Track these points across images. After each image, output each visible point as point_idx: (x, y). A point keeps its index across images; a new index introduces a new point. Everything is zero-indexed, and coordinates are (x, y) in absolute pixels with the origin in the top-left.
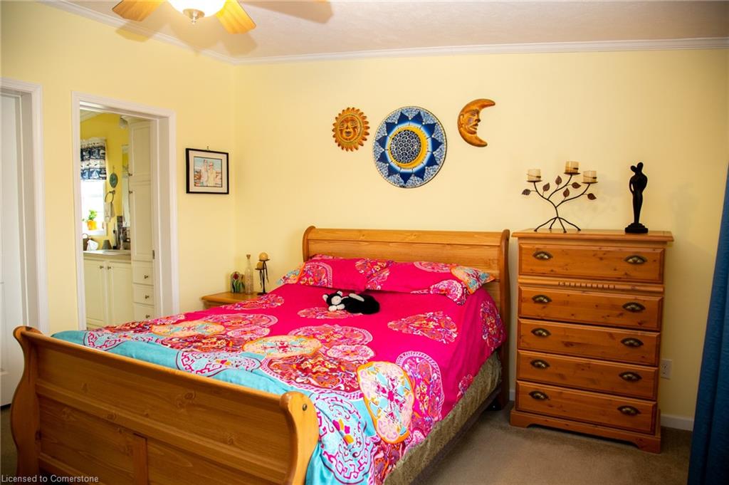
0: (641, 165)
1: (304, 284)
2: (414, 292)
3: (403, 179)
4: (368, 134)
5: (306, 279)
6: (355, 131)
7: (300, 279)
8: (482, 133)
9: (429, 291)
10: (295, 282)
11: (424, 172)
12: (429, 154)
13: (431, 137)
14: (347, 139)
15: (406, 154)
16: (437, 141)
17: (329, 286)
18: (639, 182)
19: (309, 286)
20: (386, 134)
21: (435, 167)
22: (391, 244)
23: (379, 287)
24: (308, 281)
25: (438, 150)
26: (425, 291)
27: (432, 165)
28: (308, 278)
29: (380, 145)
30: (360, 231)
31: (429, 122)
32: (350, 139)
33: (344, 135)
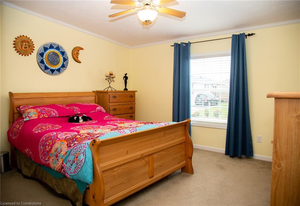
0: (126, 74)
1: (43, 118)
2: (91, 112)
3: (51, 71)
4: (34, 50)
5: (43, 115)
6: (29, 47)
7: (39, 116)
8: (80, 58)
9: (95, 111)
10: (37, 117)
11: (60, 70)
12: (62, 63)
13: (63, 56)
14: (25, 50)
15: (54, 62)
16: (65, 58)
17: (57, 116)
18: (126, 78)
19: (46, 118)
20: (44, 52)
21: (64, 68)
22: (58, 98)
23: (79, 113)
24: (44, 116)
25: (65, 62)
26: (94, 111)
27: (63, 67)
28: (44, 115)
29: (41, 56)
30: (41, 93)
31: (62, 51)
32: (26, 51)
33: (23, 48)
